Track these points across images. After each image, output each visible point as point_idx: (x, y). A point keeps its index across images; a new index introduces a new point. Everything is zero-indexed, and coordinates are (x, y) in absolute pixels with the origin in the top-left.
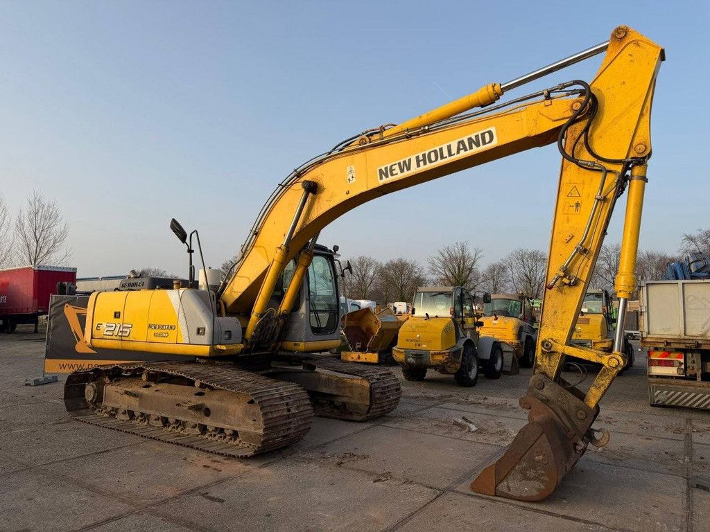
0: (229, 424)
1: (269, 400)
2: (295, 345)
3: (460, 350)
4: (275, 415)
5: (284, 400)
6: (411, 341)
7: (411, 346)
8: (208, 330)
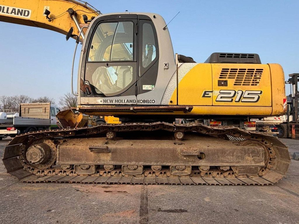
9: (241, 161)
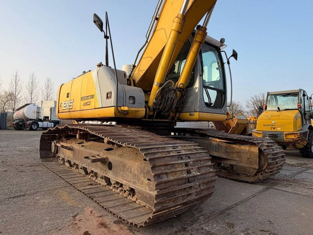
0: (126, 180)
1: (165, 157)
2: (190, 115)
3: (307, 132)
4: (171, 178)
5: (182, 159)
6: (268, 125)
7: (268, 129)
8: (114, 95)
9: (137, 182)
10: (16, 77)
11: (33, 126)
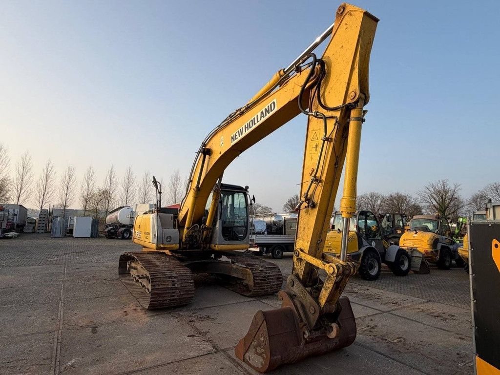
3: (359, 255)
4: (161, 287)
5: (172, 278)
8: (156, 236)
10: (111, 172)
11: (125, 234)
